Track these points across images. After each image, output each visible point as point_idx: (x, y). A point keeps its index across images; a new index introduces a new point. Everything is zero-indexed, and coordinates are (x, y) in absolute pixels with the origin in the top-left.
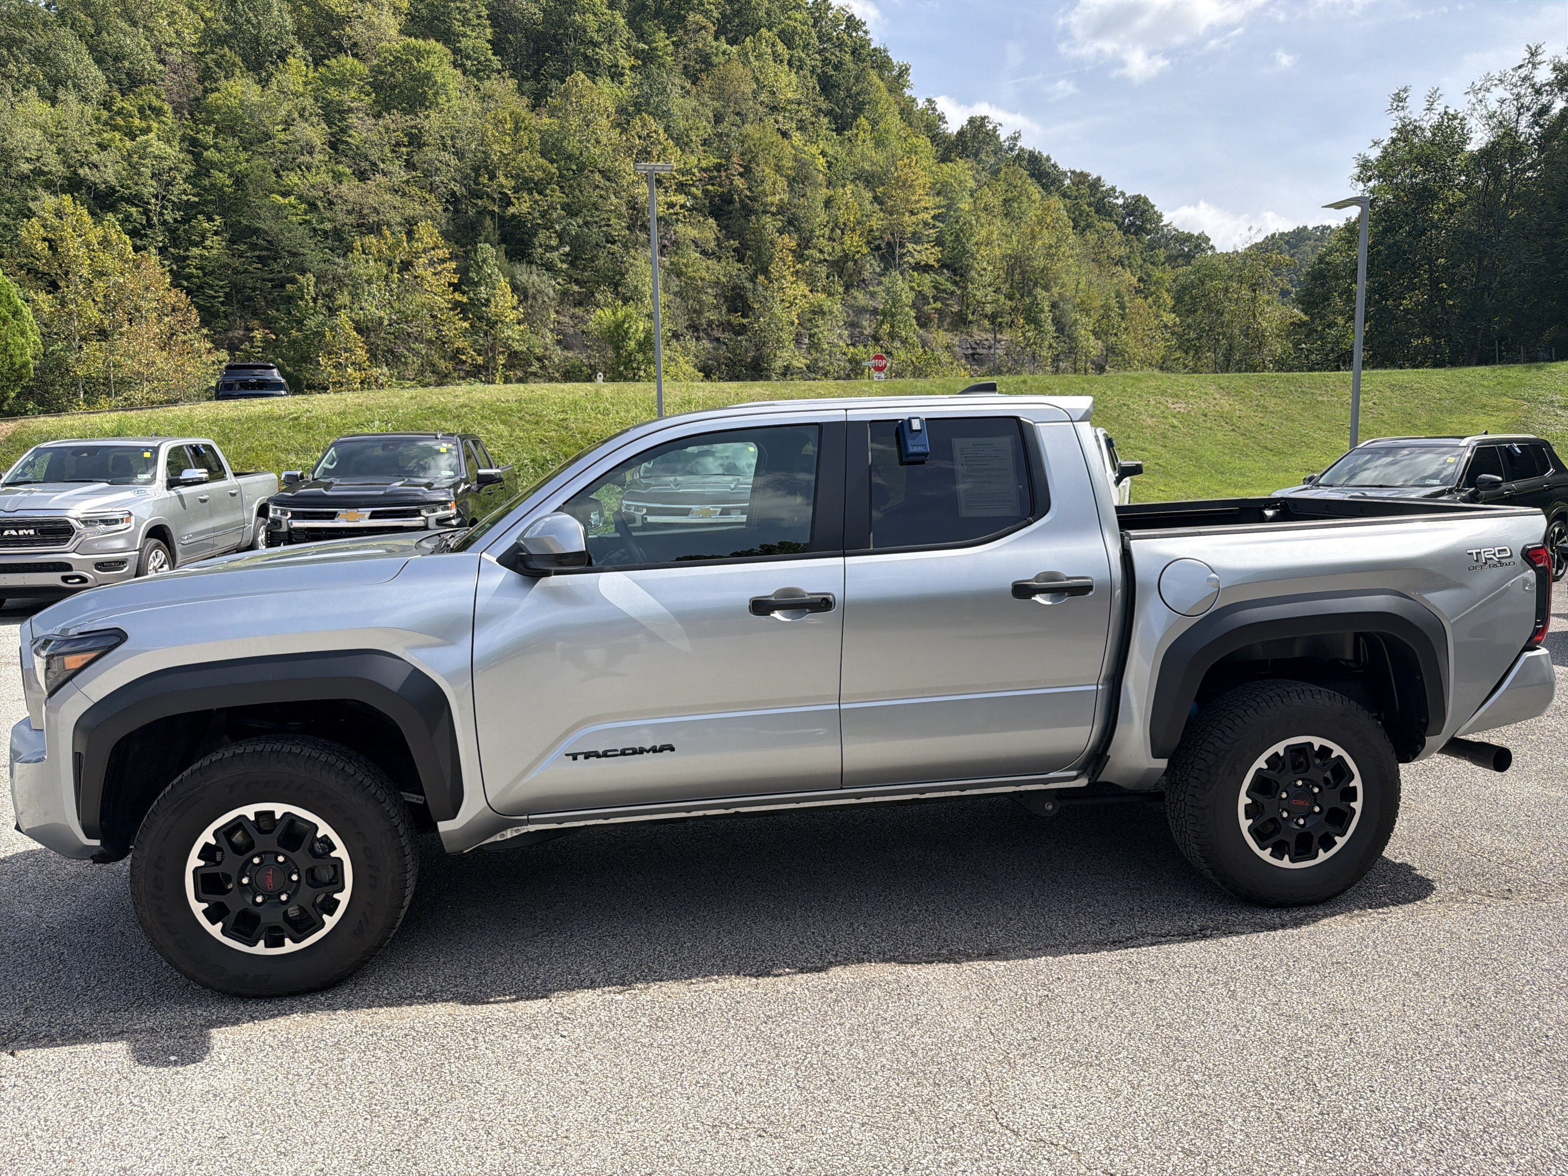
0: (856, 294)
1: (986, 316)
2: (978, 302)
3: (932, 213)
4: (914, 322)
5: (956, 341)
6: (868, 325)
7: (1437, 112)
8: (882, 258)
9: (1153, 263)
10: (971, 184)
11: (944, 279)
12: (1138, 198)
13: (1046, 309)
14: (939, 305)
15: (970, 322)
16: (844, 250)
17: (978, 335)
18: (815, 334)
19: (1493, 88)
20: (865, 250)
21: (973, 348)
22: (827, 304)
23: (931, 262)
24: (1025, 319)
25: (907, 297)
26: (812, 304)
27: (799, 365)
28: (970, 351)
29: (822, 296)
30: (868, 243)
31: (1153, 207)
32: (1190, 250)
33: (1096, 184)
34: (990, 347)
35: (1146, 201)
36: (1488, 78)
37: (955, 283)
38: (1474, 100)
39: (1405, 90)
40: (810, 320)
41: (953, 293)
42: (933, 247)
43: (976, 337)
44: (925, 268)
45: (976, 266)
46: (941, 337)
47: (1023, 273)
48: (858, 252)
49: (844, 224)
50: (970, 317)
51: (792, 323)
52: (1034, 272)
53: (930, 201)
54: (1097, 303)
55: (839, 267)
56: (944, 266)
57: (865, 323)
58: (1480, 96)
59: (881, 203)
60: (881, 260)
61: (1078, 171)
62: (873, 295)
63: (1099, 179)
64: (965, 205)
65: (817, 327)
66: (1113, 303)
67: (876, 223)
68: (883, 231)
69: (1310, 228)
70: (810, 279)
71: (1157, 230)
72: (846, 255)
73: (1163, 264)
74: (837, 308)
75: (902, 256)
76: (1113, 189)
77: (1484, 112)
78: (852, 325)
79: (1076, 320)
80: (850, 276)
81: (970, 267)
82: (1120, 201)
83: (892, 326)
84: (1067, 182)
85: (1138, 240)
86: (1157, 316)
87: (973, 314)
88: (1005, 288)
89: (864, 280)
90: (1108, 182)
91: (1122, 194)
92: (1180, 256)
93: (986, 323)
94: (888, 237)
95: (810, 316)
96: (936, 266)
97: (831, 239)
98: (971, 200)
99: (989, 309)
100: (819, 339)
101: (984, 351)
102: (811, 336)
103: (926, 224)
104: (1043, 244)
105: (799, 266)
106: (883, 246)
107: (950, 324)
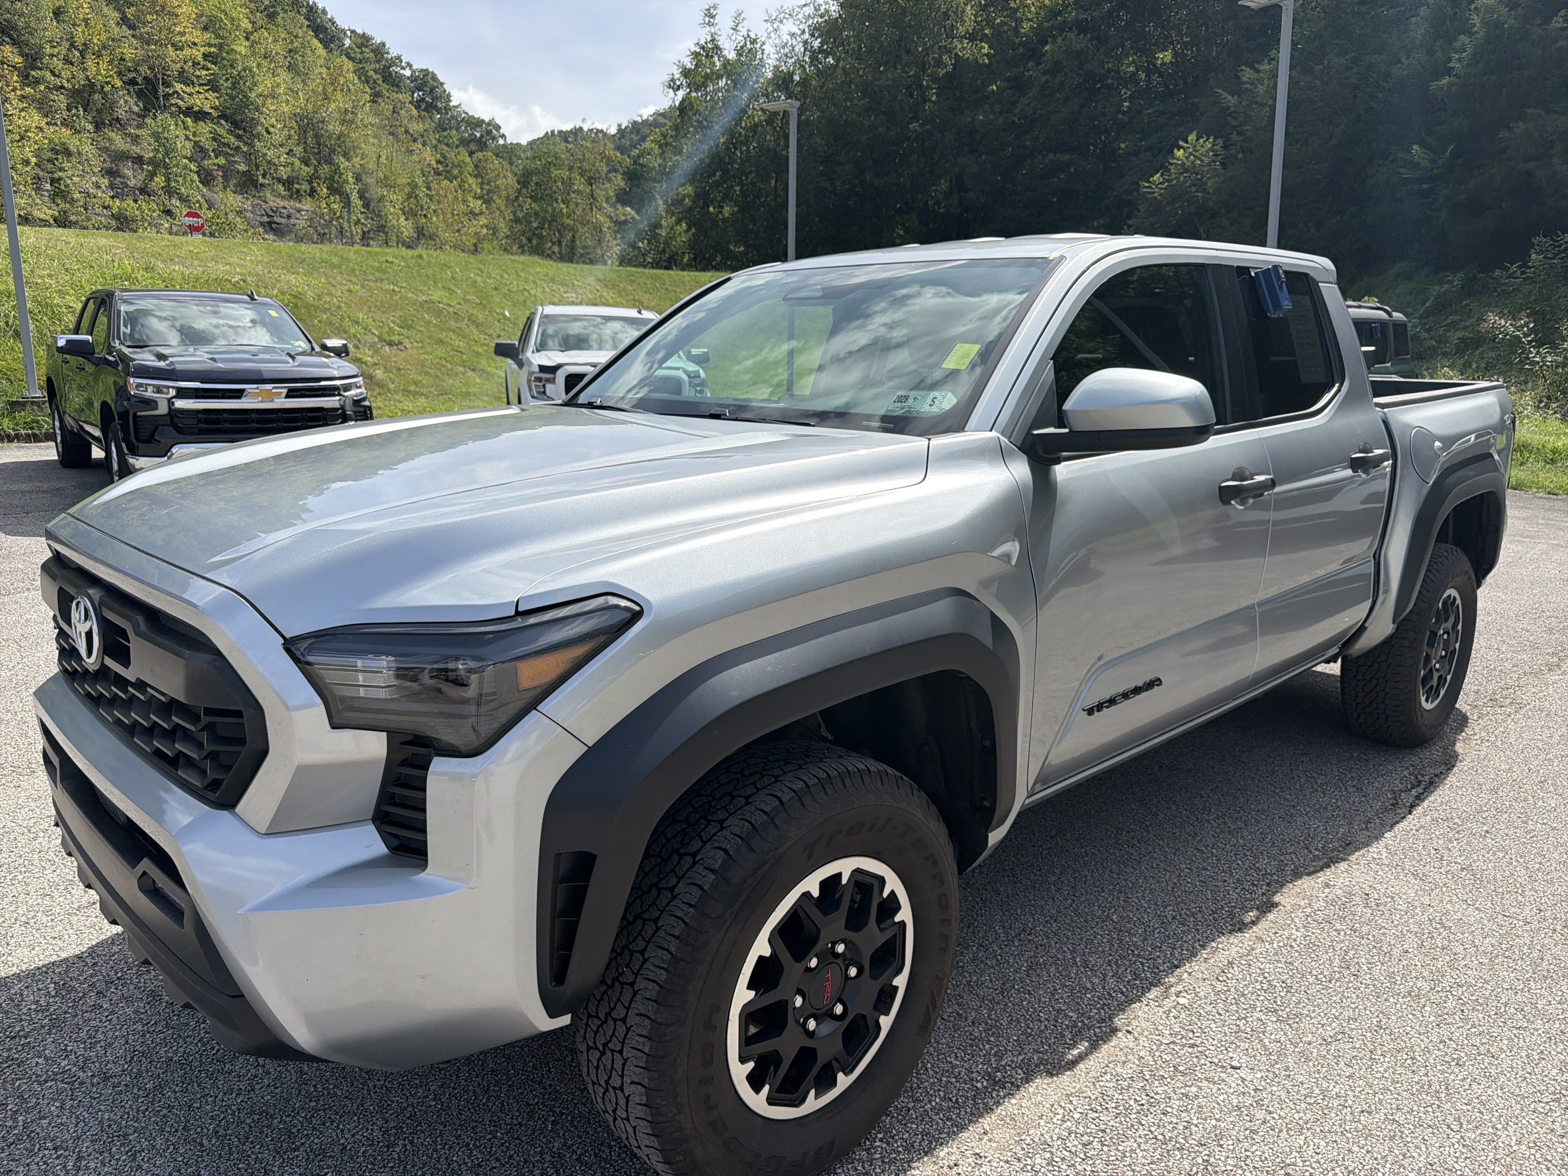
0: (112, 135)
1: (279, 180)
2: (269, 162)
3: (202, 49)
4: (196, 177)
5: (248, 205)
6: (133, 176)
7: (741, 34)
8: (140, 94)
9: (447, 145)
10: (246, 24)
11: (223, 129)
12: (426, 72)
13: (351, 180)
14: (222, 161)
15: (261, 185)
16: (87, 78)
17: (274, 202)
18: (60, 179)
19: (785, 21)
20: (119, 84)
21: (268, 216)
22: (73, 143)
23: (207, 109)
24: (328, 188)
25: (183, 147)
26: (51, 141)
27: (42, 216)
28: (266, 219)
29: (66, 132)
30: (120, 74)
31: (442, 84)
32: (482, 136)
33: (379, 51)
34: (289, 217)
35: (434, 78)
36: (781, 11)
37: (238, 137)
38: (771, 29)
39: (715, 7)
40: (50, 160)
41: (238, 148)
42: (207, 91)
43: (271, 203)
44: (200, 116)
45: (263, 120)
46: (232, 200)
47: (316, 136)
48: (108, 83)
49: (85, 44)
50: (261, 180)
51: (27, 162)
52: (330, 137)
53: (197, 36)
54: (403, 180)
55: (82, 98)
56: (223, 116)
57: (129, 173)
58: (775, 26)
59: (132, 27)
60: (138, 97)
61: (360, 31)
62: (135, 139)
63: (384, 44)
64: (241, 47)
65: (61, 169)
66: (420, 181)
67: (130, 51)
68: (138, 63)
69: (585, 129)
70: (44, 107)
71: (448, 108)
72: (92, 85)
73: (457, 147)
74: (88, 149)
75: (167, 96)
76: (399, 58)
77: (777, 41)
78: (110, 173)
79: (383, 196)
80: (99, 111)
81: (254, 122)
82: (407, 73)
83: (168, 180)
84: (347, 42)
85: (430, 117)
86: (465, 201)
87: (264, 176)
88: (299, 150)
89: (118, 120)
90: (393, 51)
91: (409, 65)
92: (473, 140)
93: (281, 188)
94: (144, 70)
95: (50, 155)
96: (215, 114)
97: (68, 61)
98: (248, 44)
99: (284, 173)
100: (67, 186)
101: (283, 221)
102: (53, 181)
103: (195, 64)
104: (337, 107)
105: (28, 90)
106: (139, 80)
107: (235, 186)
